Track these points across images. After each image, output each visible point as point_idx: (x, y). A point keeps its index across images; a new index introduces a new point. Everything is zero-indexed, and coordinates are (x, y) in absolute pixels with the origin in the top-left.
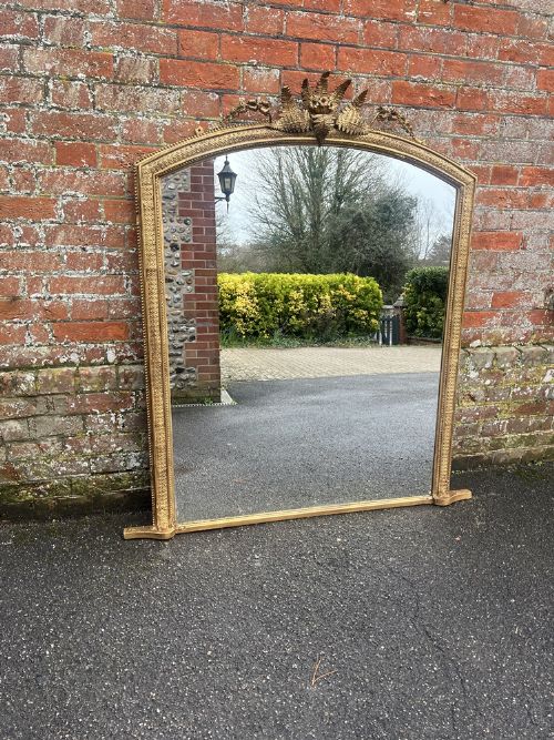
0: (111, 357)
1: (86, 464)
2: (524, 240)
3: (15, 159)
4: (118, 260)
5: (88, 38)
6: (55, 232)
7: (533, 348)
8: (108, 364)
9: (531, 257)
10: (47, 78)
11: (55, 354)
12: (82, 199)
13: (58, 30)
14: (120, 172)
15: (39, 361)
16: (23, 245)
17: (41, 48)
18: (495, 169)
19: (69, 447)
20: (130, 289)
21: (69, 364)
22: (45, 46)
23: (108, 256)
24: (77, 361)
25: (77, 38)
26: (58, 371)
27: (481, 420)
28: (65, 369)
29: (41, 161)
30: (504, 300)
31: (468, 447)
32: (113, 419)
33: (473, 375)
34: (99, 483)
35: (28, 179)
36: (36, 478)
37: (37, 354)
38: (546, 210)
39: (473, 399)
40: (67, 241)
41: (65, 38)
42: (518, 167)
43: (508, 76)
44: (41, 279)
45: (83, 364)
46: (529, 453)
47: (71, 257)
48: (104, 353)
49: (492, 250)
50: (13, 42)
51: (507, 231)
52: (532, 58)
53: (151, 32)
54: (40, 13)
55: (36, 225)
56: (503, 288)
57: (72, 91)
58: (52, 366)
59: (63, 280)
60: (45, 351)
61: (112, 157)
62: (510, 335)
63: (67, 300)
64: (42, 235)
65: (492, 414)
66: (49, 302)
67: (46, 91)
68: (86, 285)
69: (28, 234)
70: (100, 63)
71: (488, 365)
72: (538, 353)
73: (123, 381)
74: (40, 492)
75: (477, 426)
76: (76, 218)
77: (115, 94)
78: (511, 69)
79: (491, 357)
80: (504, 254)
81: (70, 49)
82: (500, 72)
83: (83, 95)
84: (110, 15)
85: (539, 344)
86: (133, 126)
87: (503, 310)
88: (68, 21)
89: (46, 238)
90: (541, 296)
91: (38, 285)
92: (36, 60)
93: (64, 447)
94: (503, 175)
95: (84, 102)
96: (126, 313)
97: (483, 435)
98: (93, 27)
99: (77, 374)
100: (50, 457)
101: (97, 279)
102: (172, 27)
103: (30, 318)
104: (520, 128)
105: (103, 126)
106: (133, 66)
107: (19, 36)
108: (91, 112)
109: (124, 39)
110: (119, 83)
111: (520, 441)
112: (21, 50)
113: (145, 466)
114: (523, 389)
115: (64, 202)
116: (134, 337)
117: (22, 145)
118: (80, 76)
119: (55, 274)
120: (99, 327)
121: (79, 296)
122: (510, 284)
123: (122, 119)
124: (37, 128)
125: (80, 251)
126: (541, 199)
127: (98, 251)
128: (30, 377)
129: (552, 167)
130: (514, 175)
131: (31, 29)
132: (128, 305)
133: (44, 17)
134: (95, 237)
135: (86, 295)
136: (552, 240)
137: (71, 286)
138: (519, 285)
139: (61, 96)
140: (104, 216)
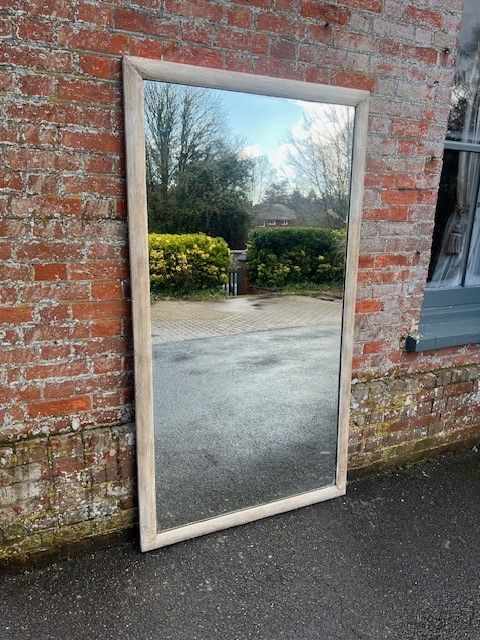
0: (76, 425)
1: (55, 519)
2: (382, 304)
3: (3, 280)
4: (83, 348)
5: (62, 188)
6: (32, 331)
7: (395, 381)
8: (74, 431)
9: (388, 316)
10: (30, 218)
11: (29, 428)
12: (55, 303)
13: (39, 184)
14: (85, 282)
15: (15, 436)
16: (5, 344)
17: (25, 198)
19: (41, 506)
20: (92, 370)
21: (41, 435)
22: (29, 195)
23: (74, 346)
24: (48, 433)
25: (54, 189)
26: (33, 443)
27: (363, 441)
28: (37, 441)
29: (23, 279)
30: (372, 348)
31: (355, 461)
32: (78, 477)
33: (356, 406)
34: (66, 533)
35: (11, 293)
36: (11, 537)
37: (13, 430)
38: (394, 282)
39: (357, 424)
40: (43, 338)
41: (45, 189)
42: (374, 255)
44: (19, 369)
45: (52, 434)
47: (46, 350)
48: (69, 423)
49: (361, 314)
50: (3, 194)
51: (370, 299)
53: (110, 181)
54: (25, 172)
55: (17, 328)
56: (370, 340)
57: (49, 226)
58: (26, 439)
59: (37, 368)
60: (20, 427)
61: (80, 272)
62: (377, 373)
63: (40, 383)
64: (21, 335)
66: (25, 388)
67: (28, 226)
68: (56, 371)
69: (10, 336)
70: (71, 205)
71: (366, 398)
72: (399, 385)
73: (87, 445)
74: (14, 549)
75: (361, 444)
76: (50, 320)
77: (83, 226)
79: (367, 392)
80: (369, 315)
81: (49, 196)
83: (58, 230)
84: (80, 171)
85: (398, 377)
86: (96, 248)
87: (371, 355)
88: (47, 177)
89: (25, 337)
90: (397, 342)
91: (16, 374)
92: (22, 206)
93: (36, 507)
94: (364, 262)
95: (58, 234)
96: (88, 388)
97: (366, 450)
98: (66, 180)
99: (48, 444)
100: (23, 518)
101: (66, 365)
103: (9, 401)
104: (373, 230)
105: (73, 251)
106: (96, 206)
107: (8, 189)
108: (64, 240)
109: (91, 189)
110: (86, 218)
111: (392, 452)
112: (10, 200)
113: (105, 513)
114: (392, 412)
115: (41, 308)
116: (95, 407)
117: (8, 268)
118: (56, 215)
119: (31, 365)
120: (66, 402)
121: (51, 379)
122: (375, 336)
123: (88, 243)
124: (20, 255)
125: (52, 344)
126: (390, 276)
127: (67, 343)
128: (9, 452)
129: (396, 254)
130: (371, 261)
131: (17, 184)
132: (90, 382)
133: (28, 175)
134: (64, 333)
135: (57, 378)
136: (401, 302)
137: (44, 372)
138: (381, 336)
139: (40, 231)
140: (72, 316)
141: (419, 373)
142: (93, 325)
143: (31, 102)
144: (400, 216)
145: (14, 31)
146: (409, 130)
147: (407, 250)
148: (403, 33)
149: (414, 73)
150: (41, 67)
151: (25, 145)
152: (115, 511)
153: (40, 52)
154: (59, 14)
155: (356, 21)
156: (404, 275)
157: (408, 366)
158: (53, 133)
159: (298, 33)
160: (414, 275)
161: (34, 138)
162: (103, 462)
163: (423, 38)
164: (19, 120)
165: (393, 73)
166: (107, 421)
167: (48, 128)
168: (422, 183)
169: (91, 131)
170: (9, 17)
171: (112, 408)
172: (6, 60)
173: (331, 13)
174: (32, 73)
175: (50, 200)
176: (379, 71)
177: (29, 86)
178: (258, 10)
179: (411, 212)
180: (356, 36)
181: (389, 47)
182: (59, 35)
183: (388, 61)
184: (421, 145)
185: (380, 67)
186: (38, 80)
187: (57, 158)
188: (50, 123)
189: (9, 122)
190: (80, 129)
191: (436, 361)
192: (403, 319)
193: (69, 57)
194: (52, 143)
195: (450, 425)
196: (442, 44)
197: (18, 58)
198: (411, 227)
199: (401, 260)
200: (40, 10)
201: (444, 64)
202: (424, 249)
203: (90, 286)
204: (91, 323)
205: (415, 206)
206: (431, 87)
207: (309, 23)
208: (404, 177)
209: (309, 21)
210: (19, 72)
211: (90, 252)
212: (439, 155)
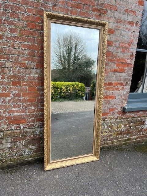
0: (22, 127)
1: (15, 154)
2: (115, 97)
3: (2, 85)
4: (25, 105)
5: (20, 60)
6: (10, 100)
7: (119, 120)
8: (21, 129)
9: (117, 101)
10: (11, 68)
11: (8, 128)
12: (17, 92)
13: (14, 58)
14: (26, 87)
15: (4, 130)
16: (2, 103)
18: (108, 83)
19: (11, 150)
20: (27, 112)
21: (12, 130)
22: (11, 61)
23: (22, 105)
24: (14, 129)
25: (18, 60)
26: (9, 132)
27: (108, 137)
28: (11, 131)
29: (8, 85)
30: (112, 110)
31: (105, 144)
32: (22, 143)
33: (106, 127)
34: (18, 158)
35: (5, 89)
36: (2, 158)
37: (4, 128)
38: (119, 91)
39: (106, 132)
40: (13, 102)
41: (15, 60)
42: (113, 82)
43: (110, 65)
44: (6, 110)
45: (15, 130)
46: (120, 144)
47: (14, 105)
48: (20, 127)
49: (108, 99)
50: (4, 61)
51: (112, 95)
52: (115, 61)
53: (34, 58)
54: (10, 55)
55: (6, 99)
56: (111, 107)
57: (16, 70)
58: (7, 131)
59: (11, 111)
60: (6, 127)
61: (25, 84)
62: (114, 117)
63: (12, 115)
64: (7, 101)
65: (111, 135)
66: (8, 116)
67: (10, 70)
68: (17, 111)
69: (4, 101)
70: (23, 64)
71: (109, 125)
72: (120, 121)
73: (25, 133)
74: (2, 162)
75: (108, 139)
76: (15, 97)
77: (26, 70)
78: (110, 63)
79: (110, 123)
80: (111, 100)
81: (16, 62)
82: (108, 64)
83: (19, 71)
84: (26, 55)
85: (120, 119)
87: (112, 112)
88: (16, 56)
89: (8, 102)
90: (120, 109)
91: (5, 112)
92: (8, 64)
93: (9, 150)
94: (110, 84)
95: (19, 72)
96: (26, 117)
97: (109, 140)
98: (21, 57)
99: (14, 133)
100: (6, 153)
101: (20, 110)
102: (39, 57)
103: (3, 119)
104: (113, 75)
105: (23, 77)
106: (30, 65)
107: (5, 60)
108: (20, 74)
109: (29, 60)
111: (117, 142)
112: (5, 63)
113: (29, 154)
115: (13, 93)
116: (28, 123)
117: (4, 82)
118: (18, 67)
119: (10, 109)
120: (19, 121)
121: (15, 114)
122: (113, 106)
123: (27, 76)
124: (8, 78)
125: (16, 104)
126: (118, 88)
127: (20, 104)
128: (2, 134)
129: (120, 82)
130: (112, 84)
131: (8, 58)
132: (26, 115)
133: (11, 56)
134: (19, 101)
135: (17, 114)
136: (121, 97)
137: (13, 112)
138: (115, 107)
139: (14, 72)
140: (22, 96)
141: (127, 118)
142: (28, 99)
143: (12, 35)
144: (121, 71)
145: (8, 16)
146: (125, 46)
147: (123, 81)
148: (123, 17)
149: (127, 29)
150: (16, 26)
151: (10, 47)
152: (32, 153)
153: (15, 21)
154: (21, 11)
155: (109, 13)
156: (122, 89)
157: (123, 116)
158: (18, 44)
159: (91, 17)
160: (126, 89)
161: (13, 45)
162: (29, 139)
163: (130, 18)
164: (9, 40)
165: (121, 29)
166: (31, 127)
167: (17, 43)
168: (129, 61)
169: (29, 44)
170: (7, 12)
171: (32, 123)
172: (6, 23)
173: (102, 11)
174: (13, 27)
175: (17, 63)
176: (116, 28)
177: (12, 31)
178: (79, 10)
179: (125, 70)
180: (109, 18)
181: (119, 21)
182: (21, 17)
183: (119, 25)
184: (129, 50)
185: (116, 27)
186: (15, 29)
187: (19, 51)
188: (17, 41)
189: (6, 41)
190: (26, 43)
191: (132, 115)
192: (122, 102)
193: (24, 23)
194: (18, 47)
195: (136, 135)
196: (136, 20)
197: (9, 23)
198: (125, 74)
199: (122, 84)
200: (16, 9)
201: (136, 26)
202: (129, 81)
203: (27, 88)
204: (27, 98)
205: (126, 68)
206: (132, 33)
207: (95, 14)
208: (123, 59)
209: (95, 13)
210: (9, 27)
211: (28, 78)
212: (134, 53)
